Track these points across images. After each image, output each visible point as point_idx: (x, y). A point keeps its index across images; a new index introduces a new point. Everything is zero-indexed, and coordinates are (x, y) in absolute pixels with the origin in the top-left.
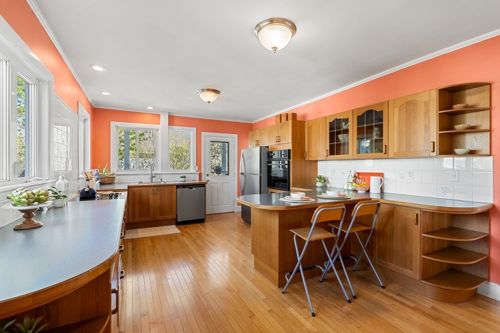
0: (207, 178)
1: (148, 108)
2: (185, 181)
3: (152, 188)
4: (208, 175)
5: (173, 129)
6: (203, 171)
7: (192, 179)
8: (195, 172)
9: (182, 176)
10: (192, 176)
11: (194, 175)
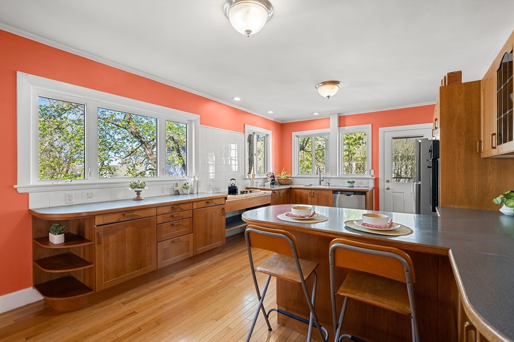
0: (387, 185)
1: (314, 114)
2: (353, 187)
3: (310, 191)
4: (388, 181)
5: (344, 130)
6: (380, 176)
7: (365, 185)
8: (370, 177)
9: (351, 180)
10: (365, 181)
11: (367, 181)
